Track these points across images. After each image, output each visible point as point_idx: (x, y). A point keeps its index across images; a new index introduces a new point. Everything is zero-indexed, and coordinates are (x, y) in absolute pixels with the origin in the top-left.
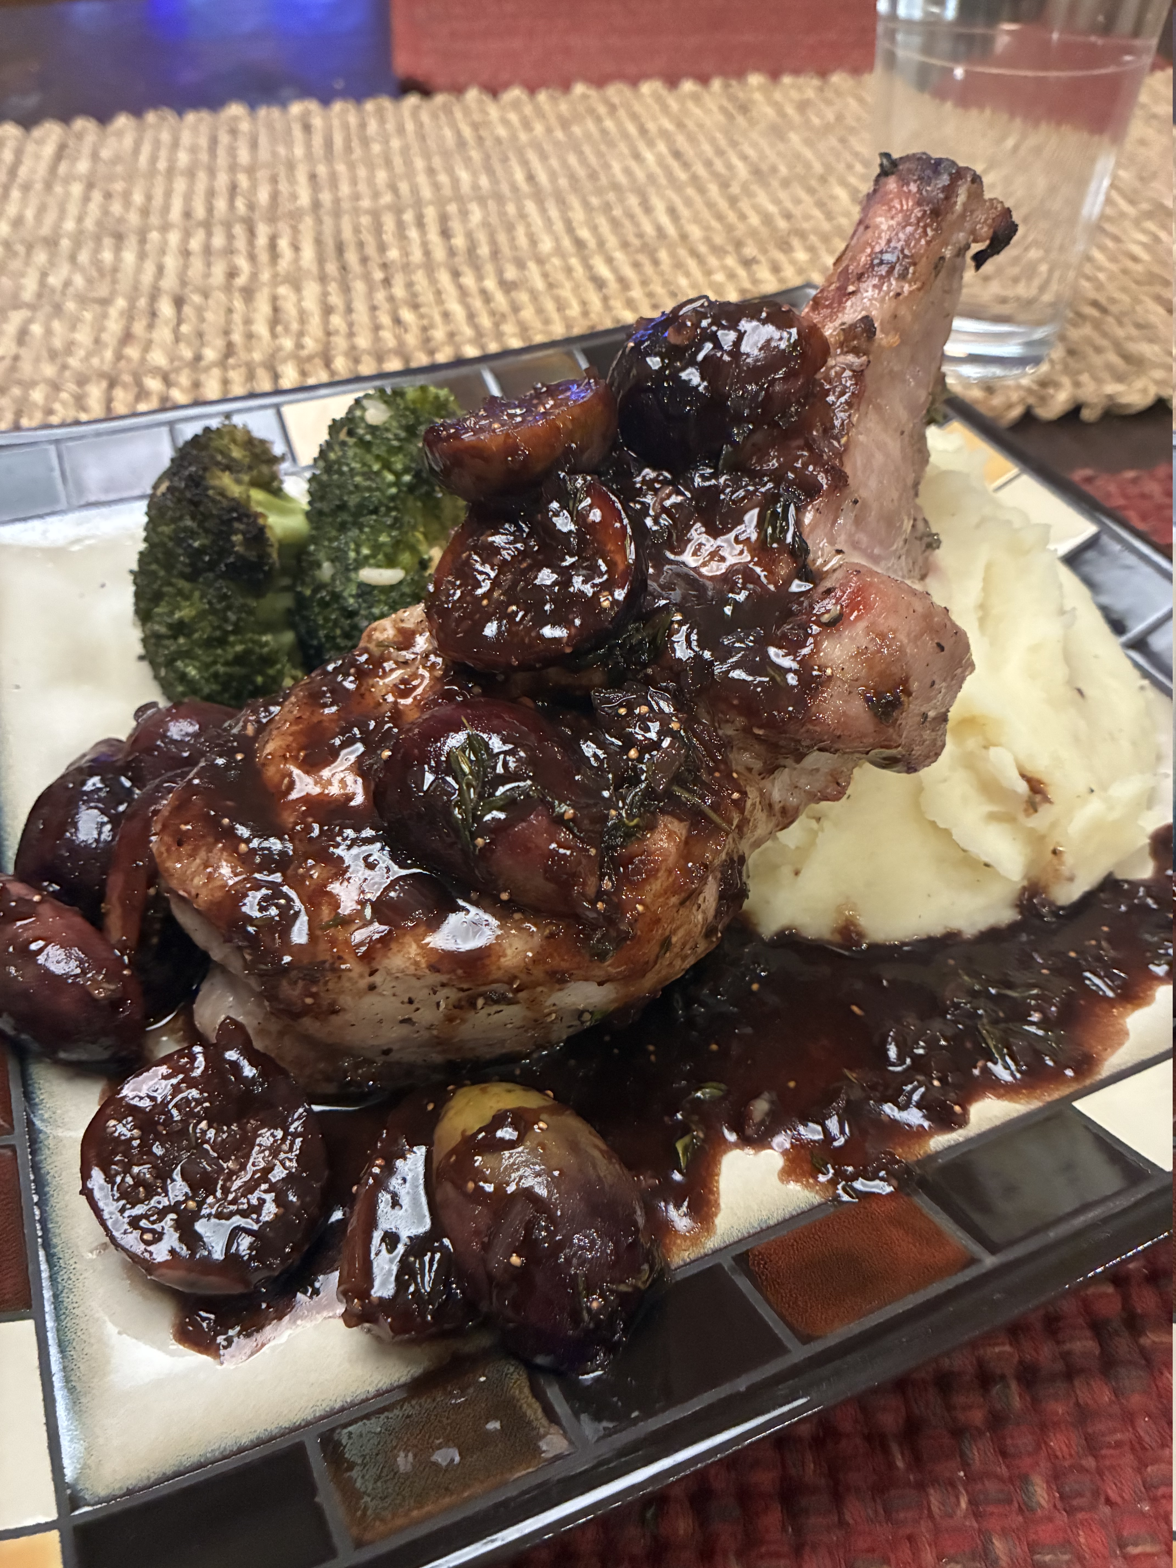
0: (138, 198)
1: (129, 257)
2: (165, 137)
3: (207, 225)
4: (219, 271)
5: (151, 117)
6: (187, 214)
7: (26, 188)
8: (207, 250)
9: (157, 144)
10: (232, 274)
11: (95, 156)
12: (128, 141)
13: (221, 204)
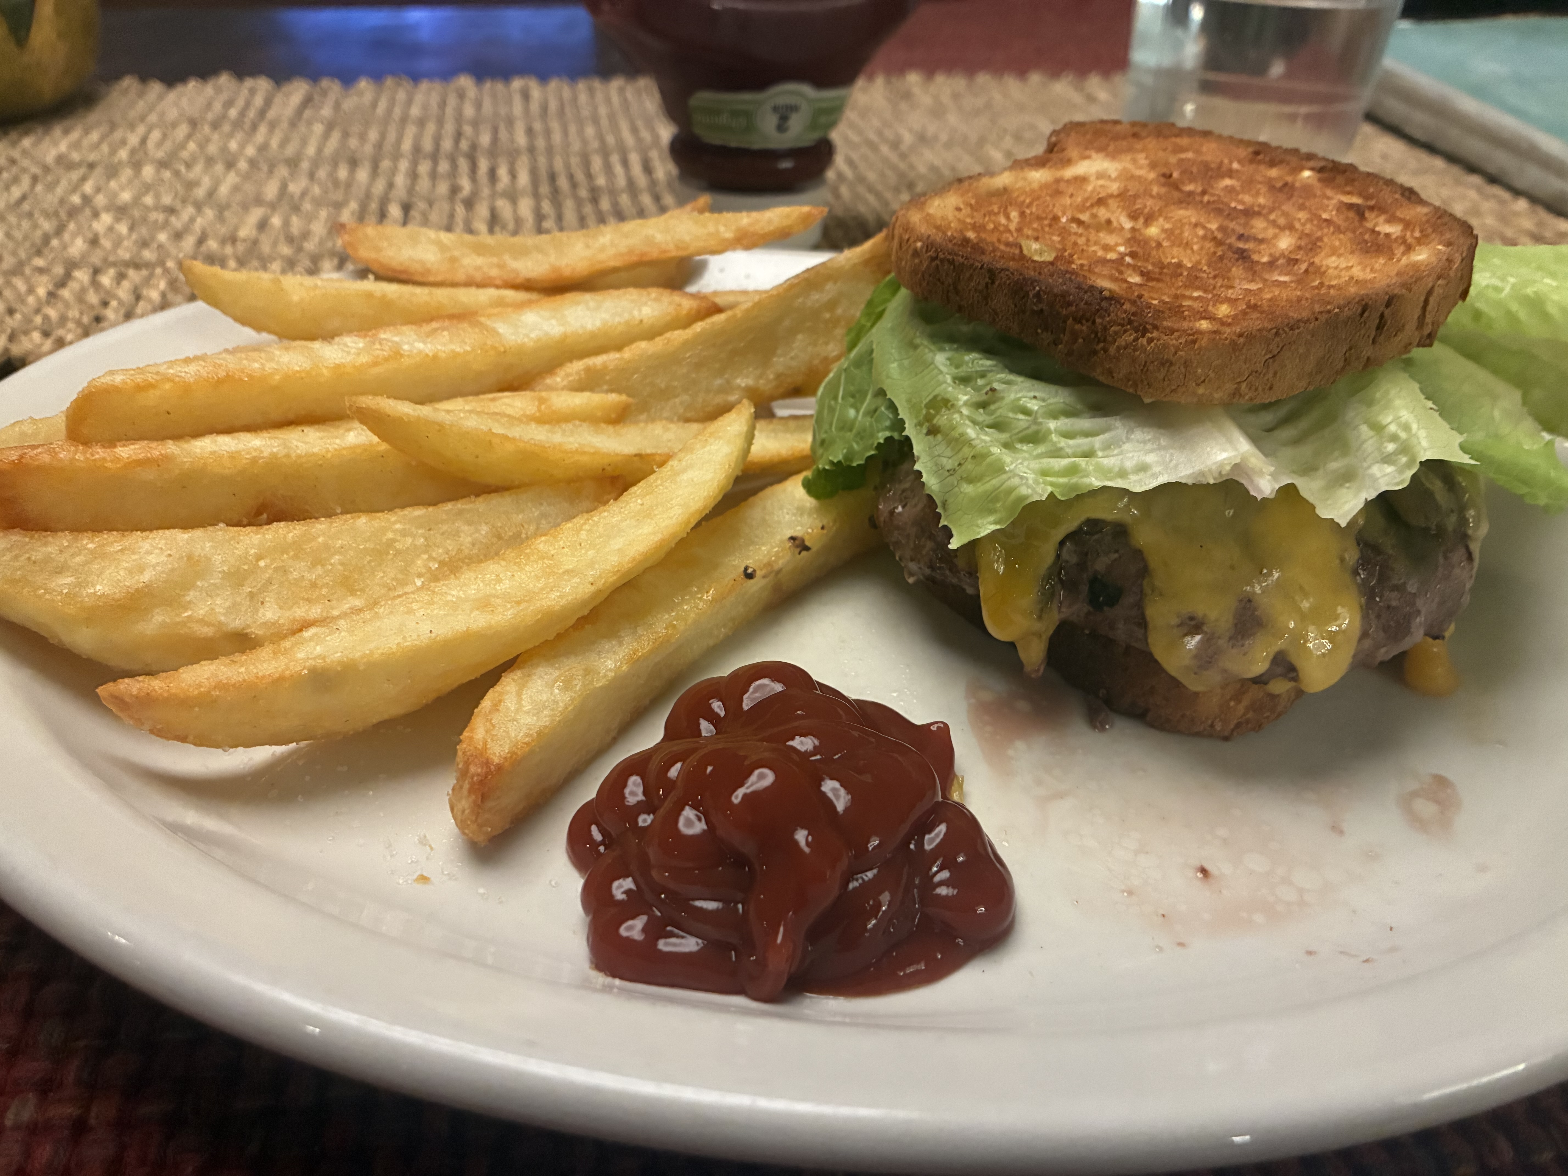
0: (373, 135)
1: (363, 175)
2: (401, 95)
3: (434, 157)
4: (443, 188)
5: (389, 82)
6: (417, 149)
7: (273, 126)
8: (434, 175)
9: (392, 102)
10: (455, 190)
11: (337, 106)
12: (368, 97)
13: (447, 145)
